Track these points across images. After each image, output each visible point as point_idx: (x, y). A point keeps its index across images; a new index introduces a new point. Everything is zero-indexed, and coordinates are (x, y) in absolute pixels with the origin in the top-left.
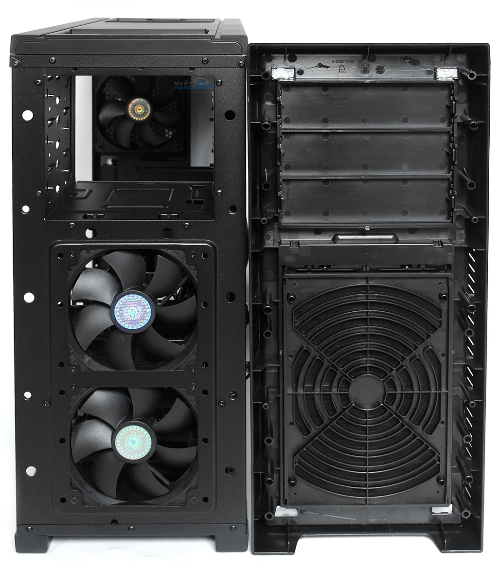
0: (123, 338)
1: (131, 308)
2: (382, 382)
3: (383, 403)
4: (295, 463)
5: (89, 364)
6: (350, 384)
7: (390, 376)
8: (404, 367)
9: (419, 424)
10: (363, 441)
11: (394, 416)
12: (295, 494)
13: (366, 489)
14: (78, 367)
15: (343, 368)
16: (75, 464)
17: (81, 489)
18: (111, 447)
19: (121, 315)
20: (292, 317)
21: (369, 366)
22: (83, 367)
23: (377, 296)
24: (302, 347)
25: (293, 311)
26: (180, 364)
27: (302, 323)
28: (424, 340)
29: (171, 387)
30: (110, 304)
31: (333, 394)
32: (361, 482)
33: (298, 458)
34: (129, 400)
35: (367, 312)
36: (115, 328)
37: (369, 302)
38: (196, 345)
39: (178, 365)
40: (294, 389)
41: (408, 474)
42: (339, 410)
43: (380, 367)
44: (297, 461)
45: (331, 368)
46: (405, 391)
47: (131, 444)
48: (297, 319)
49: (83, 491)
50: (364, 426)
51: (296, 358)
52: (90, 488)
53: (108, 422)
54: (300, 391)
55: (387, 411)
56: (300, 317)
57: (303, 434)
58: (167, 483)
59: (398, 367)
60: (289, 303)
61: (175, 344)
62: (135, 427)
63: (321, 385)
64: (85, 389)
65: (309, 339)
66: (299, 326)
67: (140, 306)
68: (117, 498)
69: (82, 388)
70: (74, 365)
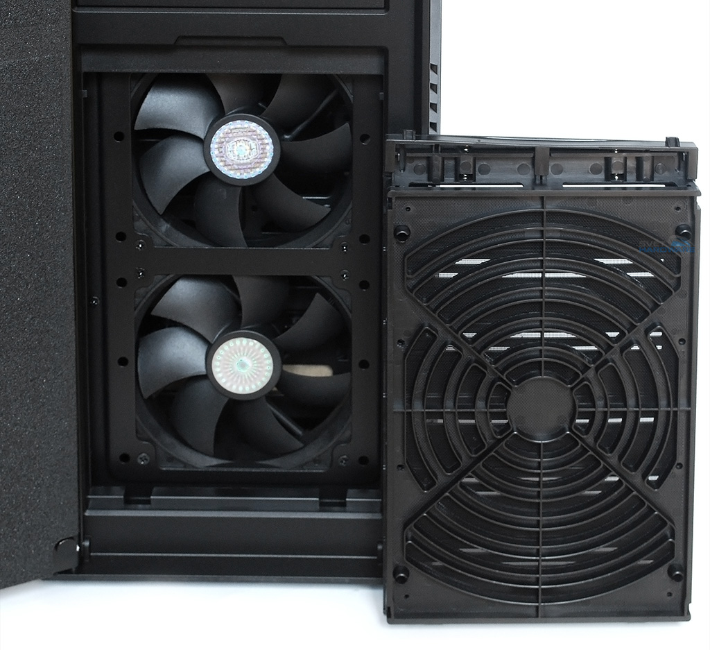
0: (225, 193)
1: (239, 144)
2: (568, 391)
3: (570, 430)
4: (407, 540)
5: (168, 236)
6: (509, 393)
7: (583, 380)
8: (610, 363)
9: (635, 469)
10: (532, 500)
11: (591, 453)
12: (407, 596)
13: (537, 589)
14: (148, 242)
15: (497, 365)
16: (144, 400)
17: (155, 440)
18: (205, 373)
19: (222, 154)
20: (404, 270)
21: (545, 362)
22: (157, 241)
23: (561, 231)
24: (422, 326)
25: (404, 258)
26: (322, 238)
27: (419, 283)
28: (647, 314)
29: (307, 274)
30: (202, 137)
31: (479, 412)
32: (528, 575)
33: (412, 531)
34: (235, 295)
35: (542, 261)
36: (212, 177)
37: (547, 242)
38: (350, 207)
39: (319, 240)
40: (406, 404)
41: (616, 560)
42: (489, 441)
43: (565, 364)
44: (410, 536)
45: (475, 364)
46: (612, 406)
47: (237, 368)
48: (413, 273)
49: (159, 443)
50: (536, 471)
51: (410, 346)
52: (168, 439)
53: (199, 331)
54: (418, 407)
55: (578, 445)
56: (416, 270)
57: (422, 486)
58: (300, 432)
59: (598, 362)
60: (398, 243)
61: (313, 203)
62: (245, 341)
63: (456, 396)
64: (160, 277)
65: (434, 311)
66: (414, 287)
67: (254, 139)
68: (216, 456)
69: (156, 275)
70: (143, 237)
